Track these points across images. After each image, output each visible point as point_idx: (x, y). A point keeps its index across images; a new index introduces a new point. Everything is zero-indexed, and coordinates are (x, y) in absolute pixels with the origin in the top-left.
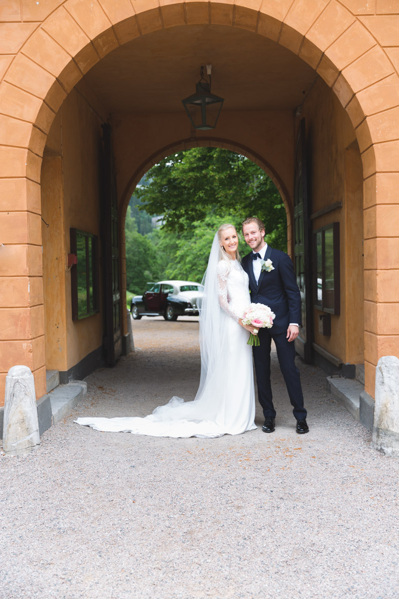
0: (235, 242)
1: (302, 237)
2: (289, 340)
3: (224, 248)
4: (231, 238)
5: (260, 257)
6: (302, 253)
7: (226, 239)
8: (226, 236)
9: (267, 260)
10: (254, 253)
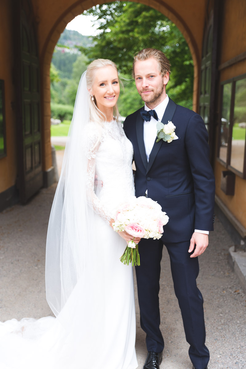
0: (115, 92)
1: (208, 88)
2: (192, 256)
3: (95, 101)
4: (110, 83)
5: (156, 118)
6: (207, 104)
7: (102, 85)
8: (101, 80)
9: (167, 123)
10: (147, 109)
